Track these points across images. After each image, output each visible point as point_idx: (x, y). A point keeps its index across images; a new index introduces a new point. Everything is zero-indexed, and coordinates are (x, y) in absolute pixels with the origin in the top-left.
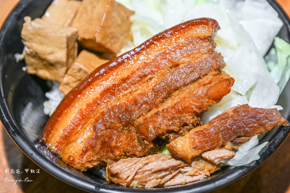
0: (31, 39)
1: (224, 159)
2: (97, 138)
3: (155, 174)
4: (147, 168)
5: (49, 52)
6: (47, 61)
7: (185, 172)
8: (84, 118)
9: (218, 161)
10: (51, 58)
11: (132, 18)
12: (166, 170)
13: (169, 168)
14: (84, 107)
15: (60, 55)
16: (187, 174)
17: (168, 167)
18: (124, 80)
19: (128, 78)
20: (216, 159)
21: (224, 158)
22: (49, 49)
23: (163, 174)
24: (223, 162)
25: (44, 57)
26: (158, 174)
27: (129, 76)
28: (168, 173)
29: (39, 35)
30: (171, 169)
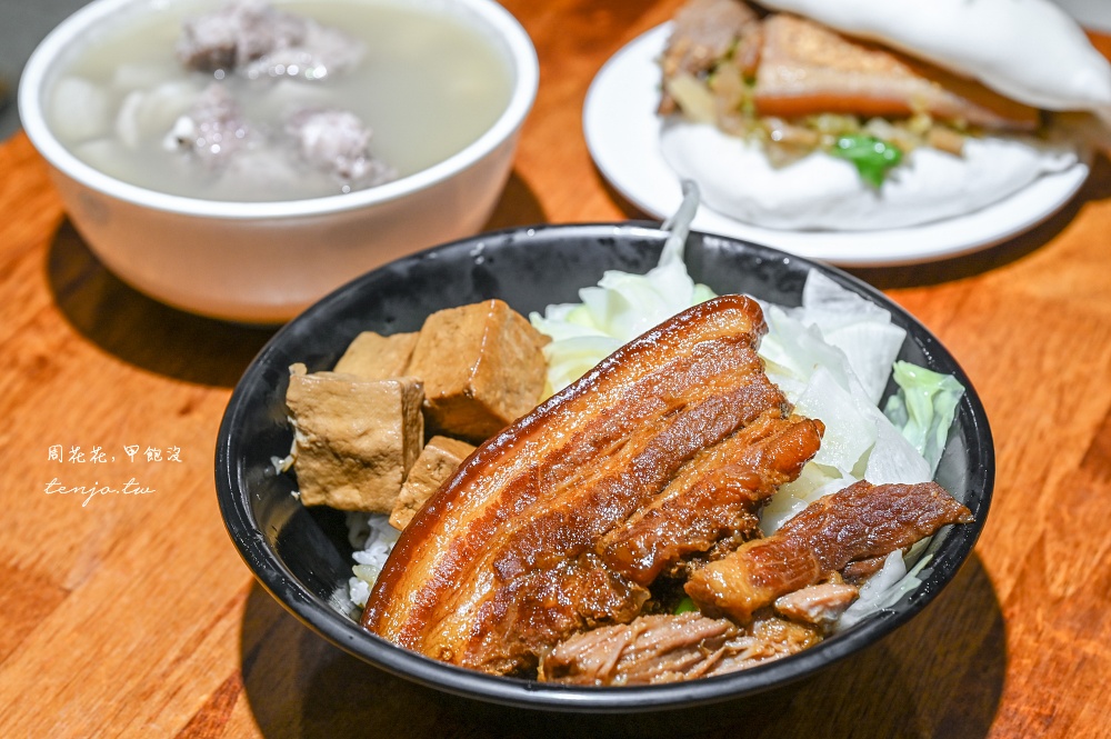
0: (311, 408)
1: (832, 609)
2: (506, 596)
3: (669, 657)
4: (644, 642)
5: (360, 432)
6: (354, 457)
7: (740, 651)
8: (467, 557)
9: (819, 613)
10: (365, 446)
11: (547, 350)
12: (691, 646)
13: (698, 642)
14: (466, 529)
15: (389, 434)
16: (745, 655)
17: (697, 638)
18: (556, 457)
19: (567, 449)
20: (812, 606)
21: (831, 604)
22: (357, 425)
23: (686, 658)
24: (829, 616)
25: (345, 446)
26: (675, 660)
27: (567, 445)
28: (697, 655)
29: (331, 393)
30: (705, 645)
